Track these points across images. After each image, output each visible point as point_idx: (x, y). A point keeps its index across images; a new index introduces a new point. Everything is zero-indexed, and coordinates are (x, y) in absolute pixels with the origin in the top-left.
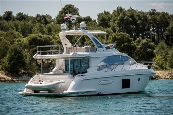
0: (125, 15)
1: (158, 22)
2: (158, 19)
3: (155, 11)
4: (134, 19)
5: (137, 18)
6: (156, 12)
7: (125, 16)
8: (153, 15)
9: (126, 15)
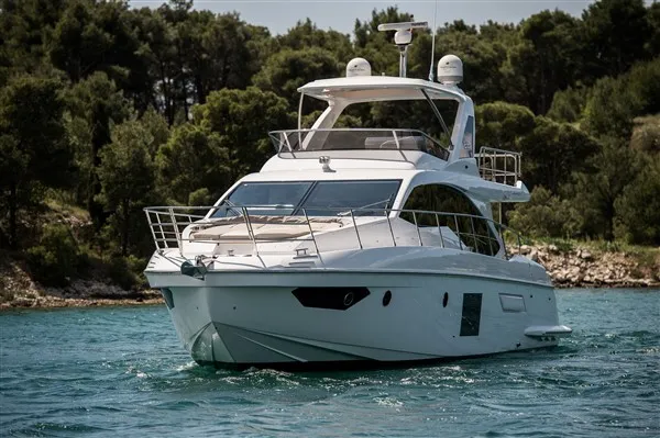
0: (84, 20)
1: (204, 51)
2: (207, 39)
3: (188, 7)
4: (122, 38)
5: (134, 34)
6: (190, 10)
7: (83, 24)
8: (182, 24)
9: (90, 19)
